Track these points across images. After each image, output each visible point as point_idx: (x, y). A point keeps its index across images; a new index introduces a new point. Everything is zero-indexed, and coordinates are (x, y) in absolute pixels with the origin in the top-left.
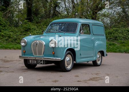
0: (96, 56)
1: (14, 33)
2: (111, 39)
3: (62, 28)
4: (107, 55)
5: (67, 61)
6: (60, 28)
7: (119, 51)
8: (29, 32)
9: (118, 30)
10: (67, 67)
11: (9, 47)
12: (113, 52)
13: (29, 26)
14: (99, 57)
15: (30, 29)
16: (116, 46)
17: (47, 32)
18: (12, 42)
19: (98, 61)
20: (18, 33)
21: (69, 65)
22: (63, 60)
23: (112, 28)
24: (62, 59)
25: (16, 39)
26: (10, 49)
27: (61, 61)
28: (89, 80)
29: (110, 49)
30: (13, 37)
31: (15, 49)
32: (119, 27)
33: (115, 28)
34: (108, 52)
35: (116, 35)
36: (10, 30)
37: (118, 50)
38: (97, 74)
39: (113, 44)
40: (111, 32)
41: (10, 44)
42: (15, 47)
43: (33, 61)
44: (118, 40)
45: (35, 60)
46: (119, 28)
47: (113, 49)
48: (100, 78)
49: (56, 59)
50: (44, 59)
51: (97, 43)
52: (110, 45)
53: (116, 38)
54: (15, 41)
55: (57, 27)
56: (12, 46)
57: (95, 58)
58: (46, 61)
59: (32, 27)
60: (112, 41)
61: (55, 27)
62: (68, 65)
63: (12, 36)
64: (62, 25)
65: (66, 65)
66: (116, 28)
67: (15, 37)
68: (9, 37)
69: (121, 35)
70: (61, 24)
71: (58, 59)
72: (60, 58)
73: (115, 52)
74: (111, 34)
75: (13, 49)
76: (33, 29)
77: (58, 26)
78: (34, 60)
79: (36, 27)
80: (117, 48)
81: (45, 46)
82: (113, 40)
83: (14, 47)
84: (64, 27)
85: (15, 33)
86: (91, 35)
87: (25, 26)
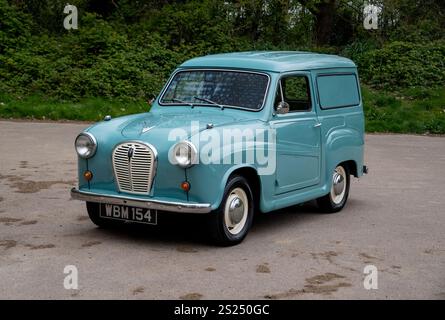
0: (328, 178)
1: (48, 58)
2: (382, 80)
3: (216, 89)
4: (365, 170)
5: (231, 210)
6: (210, 89)
7: (410, 125)
8: (99, 57)
9: (409, 49)
10: (231, 228)
11: (33, 113)
12: (390, 131)
13: (103, 34)
14: (339, 181)
15: (103, 45)
16: (401, 108)
17: (164, 101)
18: (45, 91)
19: (337, 194)
20: (64, 59)
21: (237, 223)
22: (216, 210)
23: (390, 42)
24: (215, 206)
25: (57, 82)
26: (38, 117)
27: (212, 211)
28: (304, 291)
29: (378, 121)
30: (48, 75)
31: (53, 119)
32: (413, 36)
33: (399, 40)
34: (372, 132)
35: (400, 67)
36: (36, 49)
37: (406, 123)
38: (330, 255)
39: (391, 102)
40: (385, 55)
41: (35, 98)
42: (54, 112)
43: (118, 211)
44: (407, 85)
45: (125, 207)
46: (413, 41)
47: (390, 120)
48: (339, 277)
49: (193, 207)
50: (153, 207)
51: (333, 137)
52: (380, 104)
53: (400, 80)
54: (54, 89)
55: (197, 86)
56: (44, 106)
57: (324, 188)
58: (159, 211)
59: (111, 39)
60: (386, 89)
61: (192, 83)
62: (235, 221)
63: (42, 72)
64: (214, 78)
65: (228, 223)
66: (402, 43)
67: (54, 74)
68: (35, 75)
69: (417, 67)
70: (211, 76)
71: (202, 207)
72: (208, 205)
73: (396, 131)
74: (385, 63)
75: (48, 117)
76: (113, 44)
77: (202, 83)
78: (120, 206)
79: (124, 37)
80: (405, 116)
81: (156, 159)
82: (391, 84)
83: (50, 111)
84: (222, 87)
85: (54, 60)
86: (313, 112)
87: (87, 33)
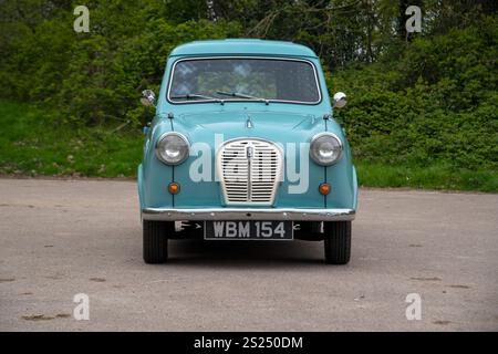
43: (234, 229)
45: (245, 221)
50: (288, 218)
78: (237, 221)
